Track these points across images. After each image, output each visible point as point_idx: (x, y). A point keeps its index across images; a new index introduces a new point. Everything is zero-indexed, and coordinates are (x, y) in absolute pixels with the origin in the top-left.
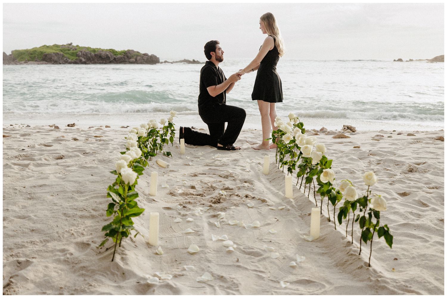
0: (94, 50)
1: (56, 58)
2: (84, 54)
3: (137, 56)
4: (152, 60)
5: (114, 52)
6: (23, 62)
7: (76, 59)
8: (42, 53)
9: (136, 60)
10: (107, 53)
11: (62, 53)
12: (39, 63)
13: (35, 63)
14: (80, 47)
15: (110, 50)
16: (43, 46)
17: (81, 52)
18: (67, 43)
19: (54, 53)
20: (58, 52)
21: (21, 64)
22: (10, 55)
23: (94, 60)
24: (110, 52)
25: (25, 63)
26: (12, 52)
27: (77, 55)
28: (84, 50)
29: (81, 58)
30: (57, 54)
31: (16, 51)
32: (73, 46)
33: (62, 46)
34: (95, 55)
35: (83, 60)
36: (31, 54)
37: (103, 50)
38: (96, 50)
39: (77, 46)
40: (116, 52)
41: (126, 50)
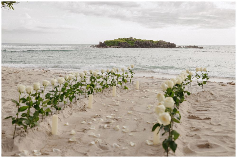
0: (143, 41)
1: (124, 44)
2: (138, 43)
3: (164, 44)
4: (172, 46)
5: (153, 42)
6: (109, 46)
7: (134, 45)
8: (118, 42)
9: (164, 46)
10: (149, 42)
11: (127, 42)
12: (116, 47)
13: (114, 47)
14: (136, 40)
15: (151, 40)
16: (118, 39)
17: (136, 42)
18: (130, 37)
19: (123, 42)
20: (125, 41)
21: (108, 47)
22: (104, 43)
23: (142, 46)
24: (151, 41)
25: (110, 47)
26: (105, 41)
27: (134, 43)
28: (138, 41)
29: (136, 44)
30: (125, 43)
31: (106, 41)
32: (133, 39)
33: (127, 38)
34: (143, 43)
35: (137, 45)
36: (113, 43)
37: (147, 41)
38: (144, 41)
39: (135, 39)
40: (154, 41)
41: (159, 41)
